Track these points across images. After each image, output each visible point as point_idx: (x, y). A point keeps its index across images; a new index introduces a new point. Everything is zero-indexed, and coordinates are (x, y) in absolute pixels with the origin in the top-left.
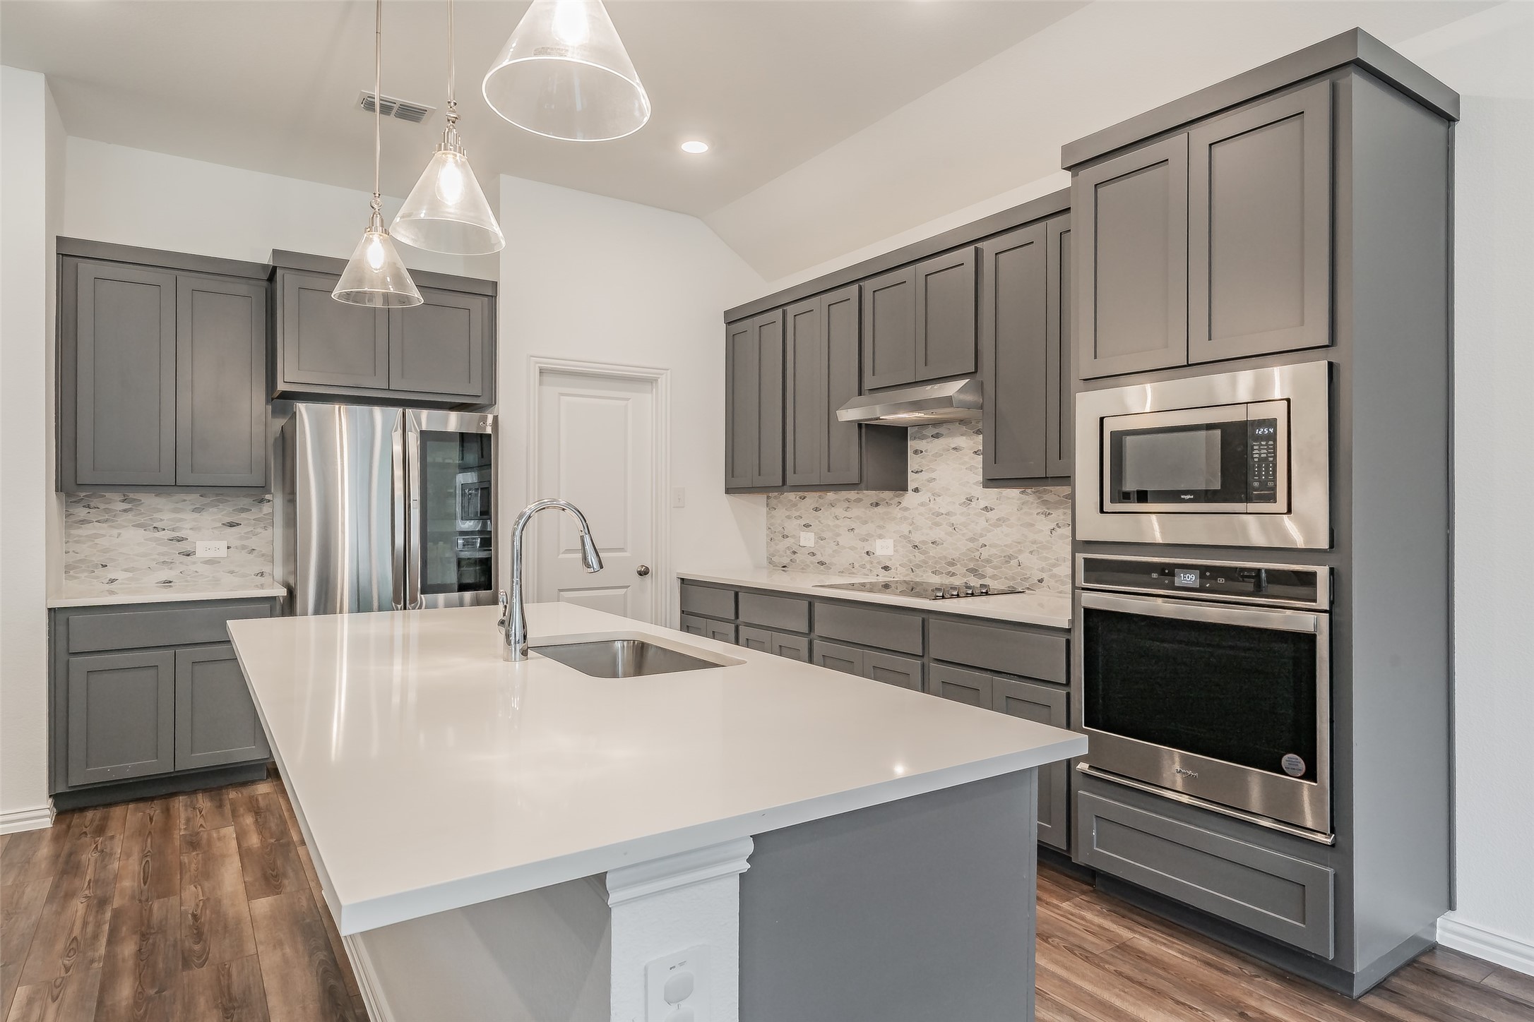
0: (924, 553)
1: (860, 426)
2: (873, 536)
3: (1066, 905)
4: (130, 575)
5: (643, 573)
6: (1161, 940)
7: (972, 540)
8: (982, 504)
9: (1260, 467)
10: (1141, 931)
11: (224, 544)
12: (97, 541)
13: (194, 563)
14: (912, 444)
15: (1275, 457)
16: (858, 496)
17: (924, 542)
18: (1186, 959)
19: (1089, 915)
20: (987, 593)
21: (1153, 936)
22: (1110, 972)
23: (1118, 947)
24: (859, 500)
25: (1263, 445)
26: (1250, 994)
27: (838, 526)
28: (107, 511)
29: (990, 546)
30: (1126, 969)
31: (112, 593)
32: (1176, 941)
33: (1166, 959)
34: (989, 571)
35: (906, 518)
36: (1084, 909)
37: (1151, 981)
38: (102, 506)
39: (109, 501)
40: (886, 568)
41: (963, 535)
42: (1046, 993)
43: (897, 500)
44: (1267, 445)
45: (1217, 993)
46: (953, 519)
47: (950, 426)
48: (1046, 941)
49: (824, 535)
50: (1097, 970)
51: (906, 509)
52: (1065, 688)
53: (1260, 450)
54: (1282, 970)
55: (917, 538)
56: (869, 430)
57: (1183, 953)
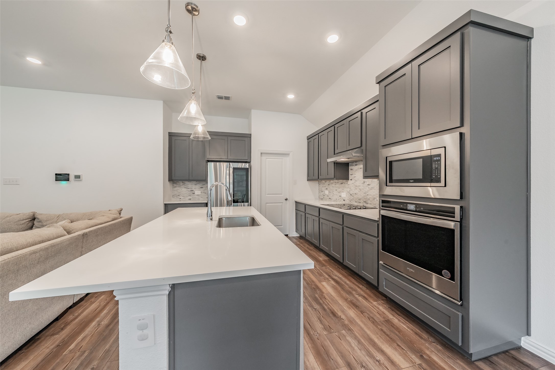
0: (353, 196)
1: (334, 163)
2: (341, 192)
3: (375, 303)
4: (183, 197)
5: (286, 200)
6: (402, 321)
7: (365, 193)
8: (367, 183)
9: (435, 171)
10: (397, 317)
11: (200, 192)
12: (178, 191)
13: (195, 195)
14: (350, 167)
15: (440, 167)
16: (338, 181)
17: (353, 194)
18: (409, 330)
19: (381, 308)
20: (365, 208)
21: (400, 319)
22: (379, 329)
23: (386, 320)
24: (338, 182)
25: (437, 163)
26: (428, 349)
27: (333, 189)
28: (179, 185)
29: (369, 195)
30: (384, 329)
31: (180, 201)
32: (407, 322)
33: (401, 329)
34: (369, 202)
35: (349, 187)
36: (380, 305)
37: (392, 335)
38: (179, 184)
39: (180, 183)
40: (344, 200)
41: (363, 192)
42: (354, 331)
43: (347, 182)
44: (438, 163)
45: (415, 346)
46: (360, 188)
47: (360, 162)
48: (362, 314)
49: (330, 191)
50: (375, 327)
51: (349, 185)
52: (377, 238)
53: (435, 165)
54: (445, 342)
55: (351, 192)
56: (336, 164)
57: (408, 327)
